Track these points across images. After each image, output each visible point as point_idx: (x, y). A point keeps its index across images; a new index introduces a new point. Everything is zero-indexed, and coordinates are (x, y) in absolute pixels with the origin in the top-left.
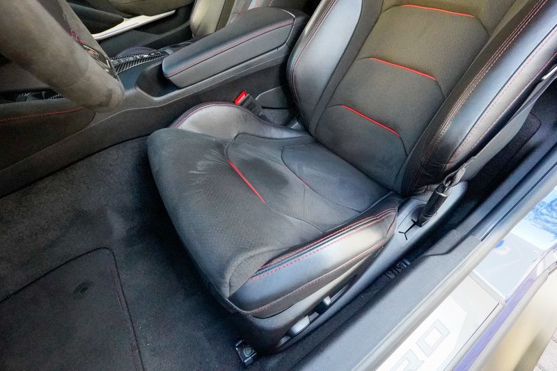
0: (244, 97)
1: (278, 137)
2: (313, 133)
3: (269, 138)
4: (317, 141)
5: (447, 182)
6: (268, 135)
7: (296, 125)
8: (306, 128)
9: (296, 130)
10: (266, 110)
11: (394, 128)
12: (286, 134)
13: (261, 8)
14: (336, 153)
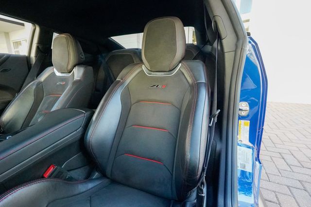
0: (52, 169)
1: (84, 190)
2: (109, 176)
3: (78, 195)
4: (114, 182)
5: (201, 186)
6: (76, 192)
7: (96, 174)
8: (104, 175)
9: (97, 179)
10: (72, 172)
11: (159, 160)
12: (90, 185)
13: (61, 109)
14: (129, 186)
